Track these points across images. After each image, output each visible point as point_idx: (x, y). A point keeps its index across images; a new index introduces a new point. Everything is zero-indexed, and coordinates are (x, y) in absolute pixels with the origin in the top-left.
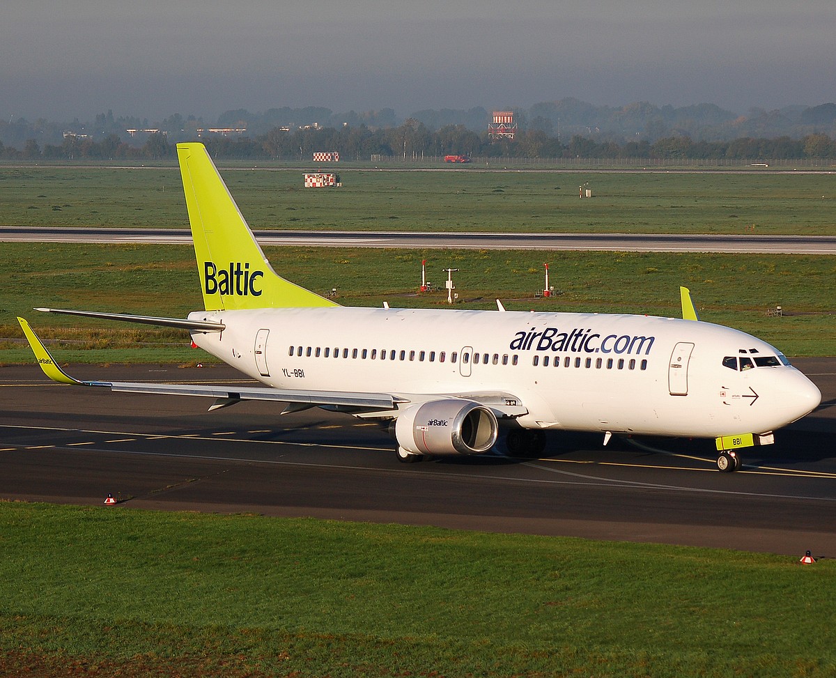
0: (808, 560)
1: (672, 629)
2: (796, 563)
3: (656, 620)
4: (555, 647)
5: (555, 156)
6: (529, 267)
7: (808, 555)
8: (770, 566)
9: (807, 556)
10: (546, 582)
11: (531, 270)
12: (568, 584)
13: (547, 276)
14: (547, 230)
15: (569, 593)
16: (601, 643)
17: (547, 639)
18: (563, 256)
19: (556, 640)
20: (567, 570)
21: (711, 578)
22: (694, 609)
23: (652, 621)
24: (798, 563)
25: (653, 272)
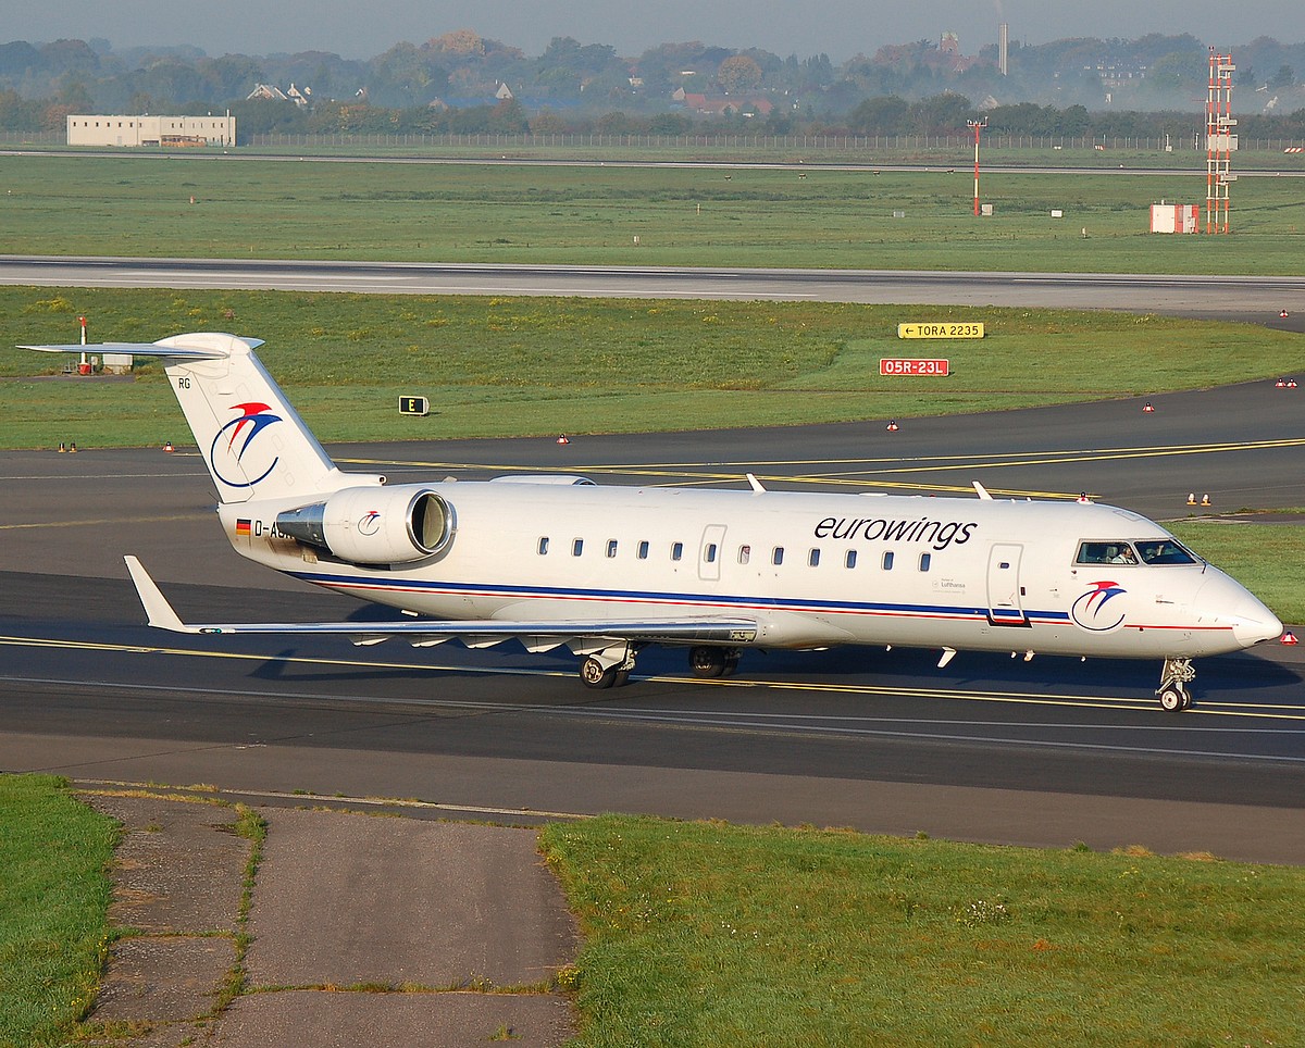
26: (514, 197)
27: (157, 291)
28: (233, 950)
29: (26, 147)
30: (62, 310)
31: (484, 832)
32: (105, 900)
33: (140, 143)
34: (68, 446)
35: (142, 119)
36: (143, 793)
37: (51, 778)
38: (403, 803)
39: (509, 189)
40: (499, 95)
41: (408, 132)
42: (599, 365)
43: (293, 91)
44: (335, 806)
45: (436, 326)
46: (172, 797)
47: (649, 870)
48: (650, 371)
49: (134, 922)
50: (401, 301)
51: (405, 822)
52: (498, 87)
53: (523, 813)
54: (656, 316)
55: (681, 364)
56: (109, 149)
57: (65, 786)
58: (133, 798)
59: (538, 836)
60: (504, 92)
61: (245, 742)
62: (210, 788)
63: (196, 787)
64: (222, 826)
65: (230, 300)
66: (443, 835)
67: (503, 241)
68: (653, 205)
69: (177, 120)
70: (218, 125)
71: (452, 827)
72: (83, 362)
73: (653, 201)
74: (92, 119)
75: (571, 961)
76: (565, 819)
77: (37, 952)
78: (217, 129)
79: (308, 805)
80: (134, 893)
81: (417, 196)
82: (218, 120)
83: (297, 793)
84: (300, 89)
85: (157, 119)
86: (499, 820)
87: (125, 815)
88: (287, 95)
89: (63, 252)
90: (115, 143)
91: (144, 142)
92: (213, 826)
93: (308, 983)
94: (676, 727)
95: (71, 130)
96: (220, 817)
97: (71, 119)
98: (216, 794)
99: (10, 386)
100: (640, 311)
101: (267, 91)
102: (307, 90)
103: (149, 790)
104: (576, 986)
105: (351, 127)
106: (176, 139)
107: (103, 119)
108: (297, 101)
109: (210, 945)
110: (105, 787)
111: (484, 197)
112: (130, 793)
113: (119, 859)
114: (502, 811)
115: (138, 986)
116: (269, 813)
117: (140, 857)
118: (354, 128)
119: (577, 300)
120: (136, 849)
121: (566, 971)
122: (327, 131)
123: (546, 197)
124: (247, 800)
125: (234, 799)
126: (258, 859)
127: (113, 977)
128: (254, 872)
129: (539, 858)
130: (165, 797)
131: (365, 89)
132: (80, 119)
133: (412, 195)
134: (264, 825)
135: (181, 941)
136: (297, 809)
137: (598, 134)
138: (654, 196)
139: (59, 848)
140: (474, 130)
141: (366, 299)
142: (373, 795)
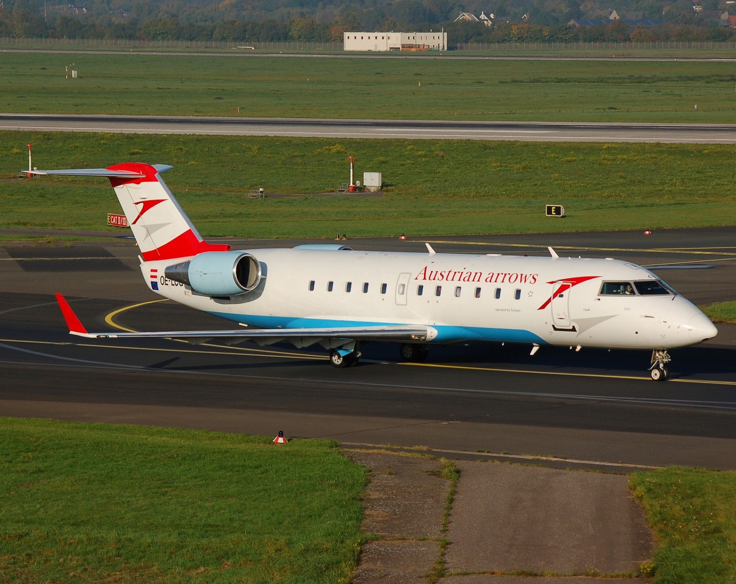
0: (281, 440)
1: (145, 510)
2: (269, 443)
3: (128, 501)
4: (25, 529)
5: (41, 36)
6: (13, 147)
7: (281, 435)
8: (243, 446)
9: (279, 436)
10: (19, 465)
11: (15, 150)
12: (41, 466)
13: (30, 157)
14: (32, 110)
15: (42, 475)
16: (73, 525)
17: (18, 522)
18: (48, 137)
19: (27, 522)
20: (40, 452)
21: (184, 459)
22: (166, 489)
23: (123, 502)
24: (271, 443)
25: (137, 153)
26: (620, 81)
27: (398, 140)
28: (437, 549)
29: (318, 52)
30: (339, 152)
31: (595, 477)
32: (360, 517)
33: (388, 49)
34: (341, 236)
35: (391, 34)
36: (383, 451)
37: (327, 441)
38: (544, 458)
39: (617, 76)
40: (612, 17)
41: (554, 41)
42: (672, 185)
43: (483, 16)
44: (502, 460)
45: (570, 161)
46: (402, 454)
47: (697, 501)
48: (703, 189)
49: (377, 531)
50: (549, 146)
51: (546, 470)
52: (611, 13)
53: (619, 465)
54: (708, 155)
55: (723, 185)
56: (369, 53)
57: (336, 446)
58: (377, 454)
59: (629, 480)
60: (614, 16)
61: (446, 420)
62: (425, 448)
63: (416, 447)
64: (431, 472)
65: (442, 146)
66: (569, 480)
67: (612, 108)
68: (707, 85)
69: (411, 35)
70: (436, 38)
71: (575, 474)
72: (351, 185)
73: (707, 82)
74: (359, 35)
75: (649, 558)
76: (646, 470)
77: (317, 550)
78: (436, 40)
79: (485, 459)
80: (377, 513)
81: (560, 81)
82: (436, 34)
83: (479, 451)
84: (488, 15)
85: (399, 34)
86: (604, 470)
87: (373, 465)
88: (479, 18)
89: (341, 116)
90: (373, 49)
91: (391, 48)
92: (426, 472)
93: (484, 570)
94: (717, 412)
95: (346, 41)
96: (431, 466)
97: (346, 34)
98: (429, 452)
99: (306, 199)
100: (698, 151)
101: (467, 16)
102: (492, 16)
103: (387, 449)
104: (652, 573)
105: (519, 38)
106: (411, 46)
107: (366, 35)
108: (485, 22)
109: (424, 546)
110: (361, 447)
111: (601, 80)
112: (375, 451)
113: (369, 492)
114: (606, 464)
115: (380, 571)
116: (461, 464)
117: (382, 491)
118: (521, 39)
119: (658, 145)
120: (379, 486)
121: (646, 564)
122: (504, 40)
123: (640, 80)
124: (448, 456)
125: (440, 455)
126: (453, 493)
127: (364, 566)
128: (452, 501)
129: (630, 494)
130: (397, 454)
131: (528, 14)
132: (352, 35)
133: (556, 80)
134: (458, 472)
135: (406, 543)
136: (478, 461)
137: (673, 41)
138: (708, 79)
139: (332, 485)
140: (595, 40)
141: (526, 145)
142: (526, 453)
